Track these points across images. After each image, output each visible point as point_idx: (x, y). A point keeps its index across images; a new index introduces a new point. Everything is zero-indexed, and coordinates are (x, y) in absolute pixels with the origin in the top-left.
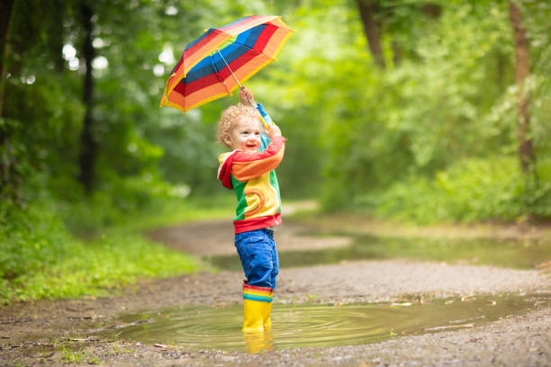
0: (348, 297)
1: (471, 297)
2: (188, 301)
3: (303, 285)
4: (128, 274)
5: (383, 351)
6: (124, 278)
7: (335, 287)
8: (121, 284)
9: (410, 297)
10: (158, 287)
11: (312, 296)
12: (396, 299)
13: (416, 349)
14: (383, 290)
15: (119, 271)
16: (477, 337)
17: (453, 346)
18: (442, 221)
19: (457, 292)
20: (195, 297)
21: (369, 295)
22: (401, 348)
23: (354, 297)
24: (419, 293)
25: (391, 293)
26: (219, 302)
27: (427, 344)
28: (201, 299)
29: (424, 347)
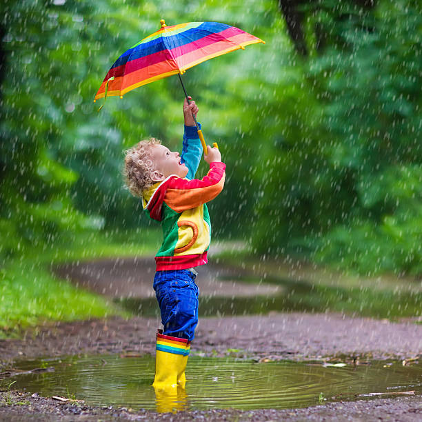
0: (275, 353)
1: (413, 361)
2: (95, 348)
3: (225, 337)
4: (28, 315)
5: (310, 417)
6: (22, 318)
7: (261, 341)
8: (19, 326)
9: (343, 357)
10: (62, 331)
11: (234, 350)
12: (328, 359)
13: (347, 417)
14: (314, 348)
15: (18, 311)
16: (417, 407)
17: (388, 416)
18: (387, 272)
19: (398, 354)
20: (102, 345)
21: (297, 353)
22: (330, 416)
23: (282, 353)
24: (355, 353)
25: (324, 352)
26: (128, 351)
27: (360, 412)
28: (109, 347)
29: (356, 415)
